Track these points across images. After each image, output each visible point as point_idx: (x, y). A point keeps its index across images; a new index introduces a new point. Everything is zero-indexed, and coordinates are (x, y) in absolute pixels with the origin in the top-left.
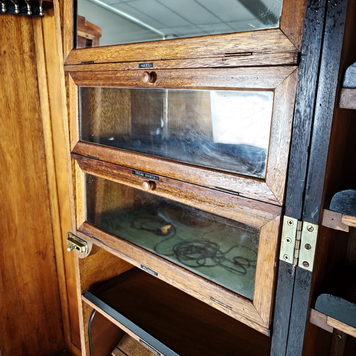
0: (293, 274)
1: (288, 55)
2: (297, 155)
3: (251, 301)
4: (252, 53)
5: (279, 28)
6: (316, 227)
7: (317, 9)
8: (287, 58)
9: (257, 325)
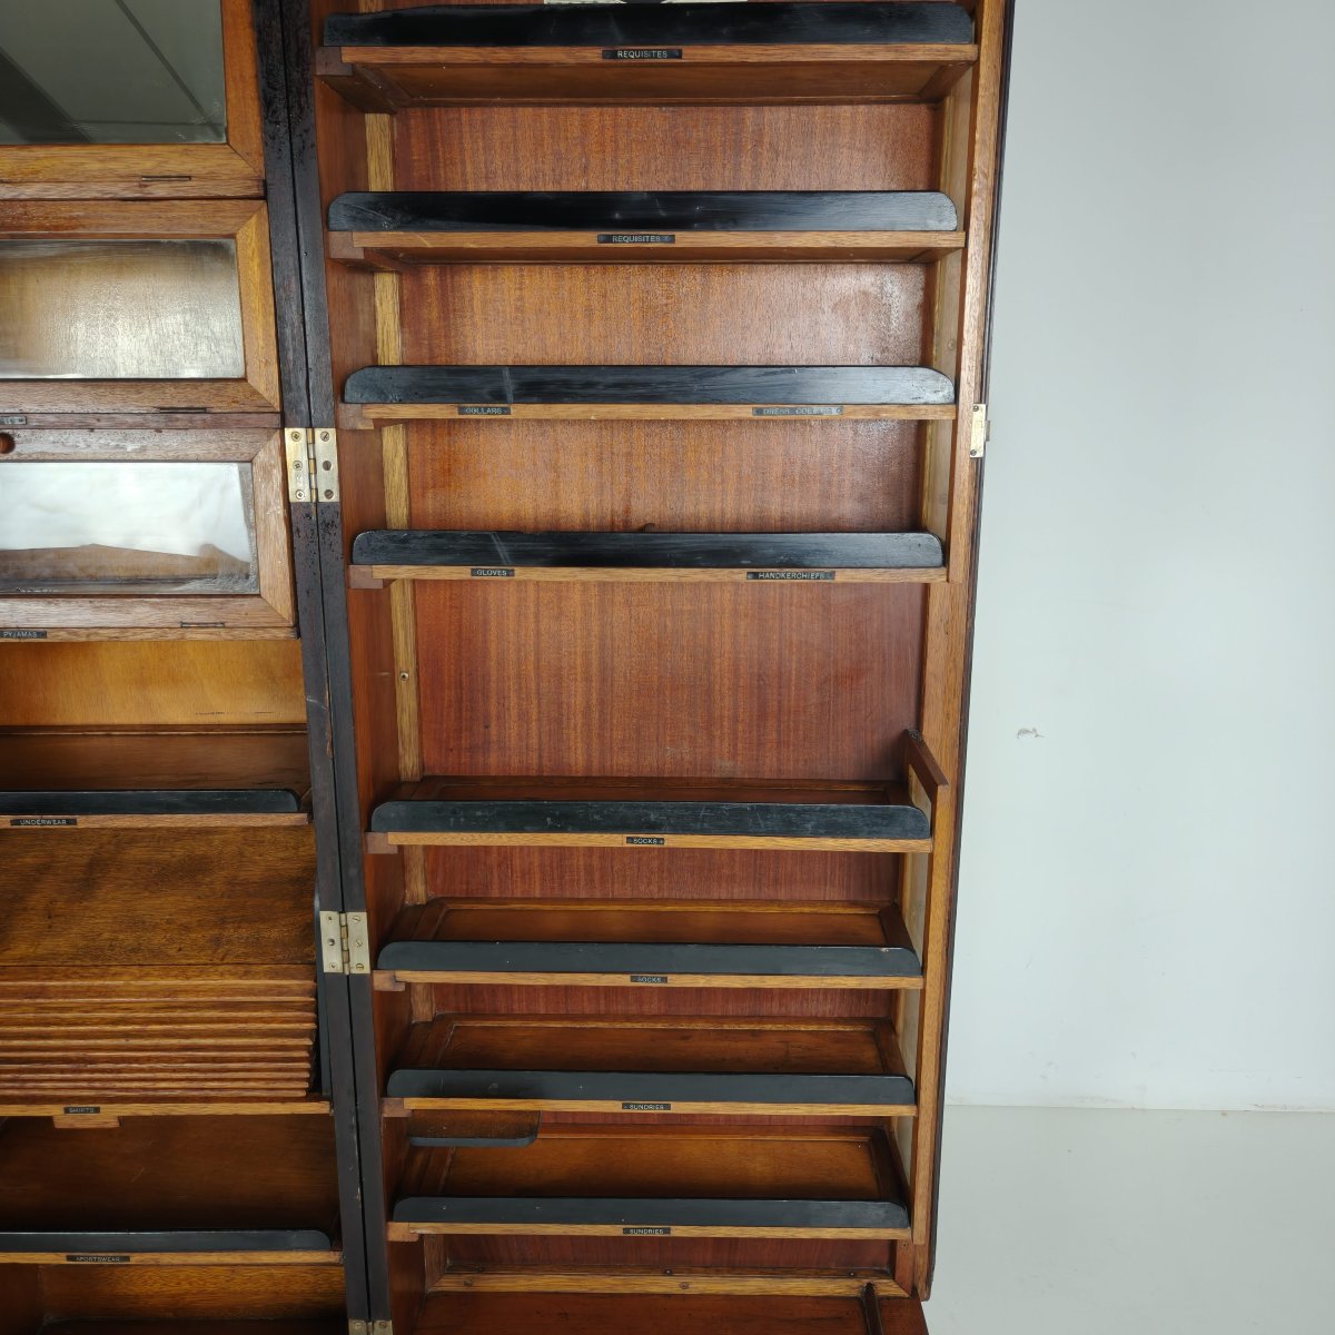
0: (314, 518)
1: (249, 183)
2: (288, 331)
3: (259, 596)
4: (190, 177)
5: (228, 143)
6: (332, 432)
7: (277, 123)
8: (249, 187)
9: (273, 630)
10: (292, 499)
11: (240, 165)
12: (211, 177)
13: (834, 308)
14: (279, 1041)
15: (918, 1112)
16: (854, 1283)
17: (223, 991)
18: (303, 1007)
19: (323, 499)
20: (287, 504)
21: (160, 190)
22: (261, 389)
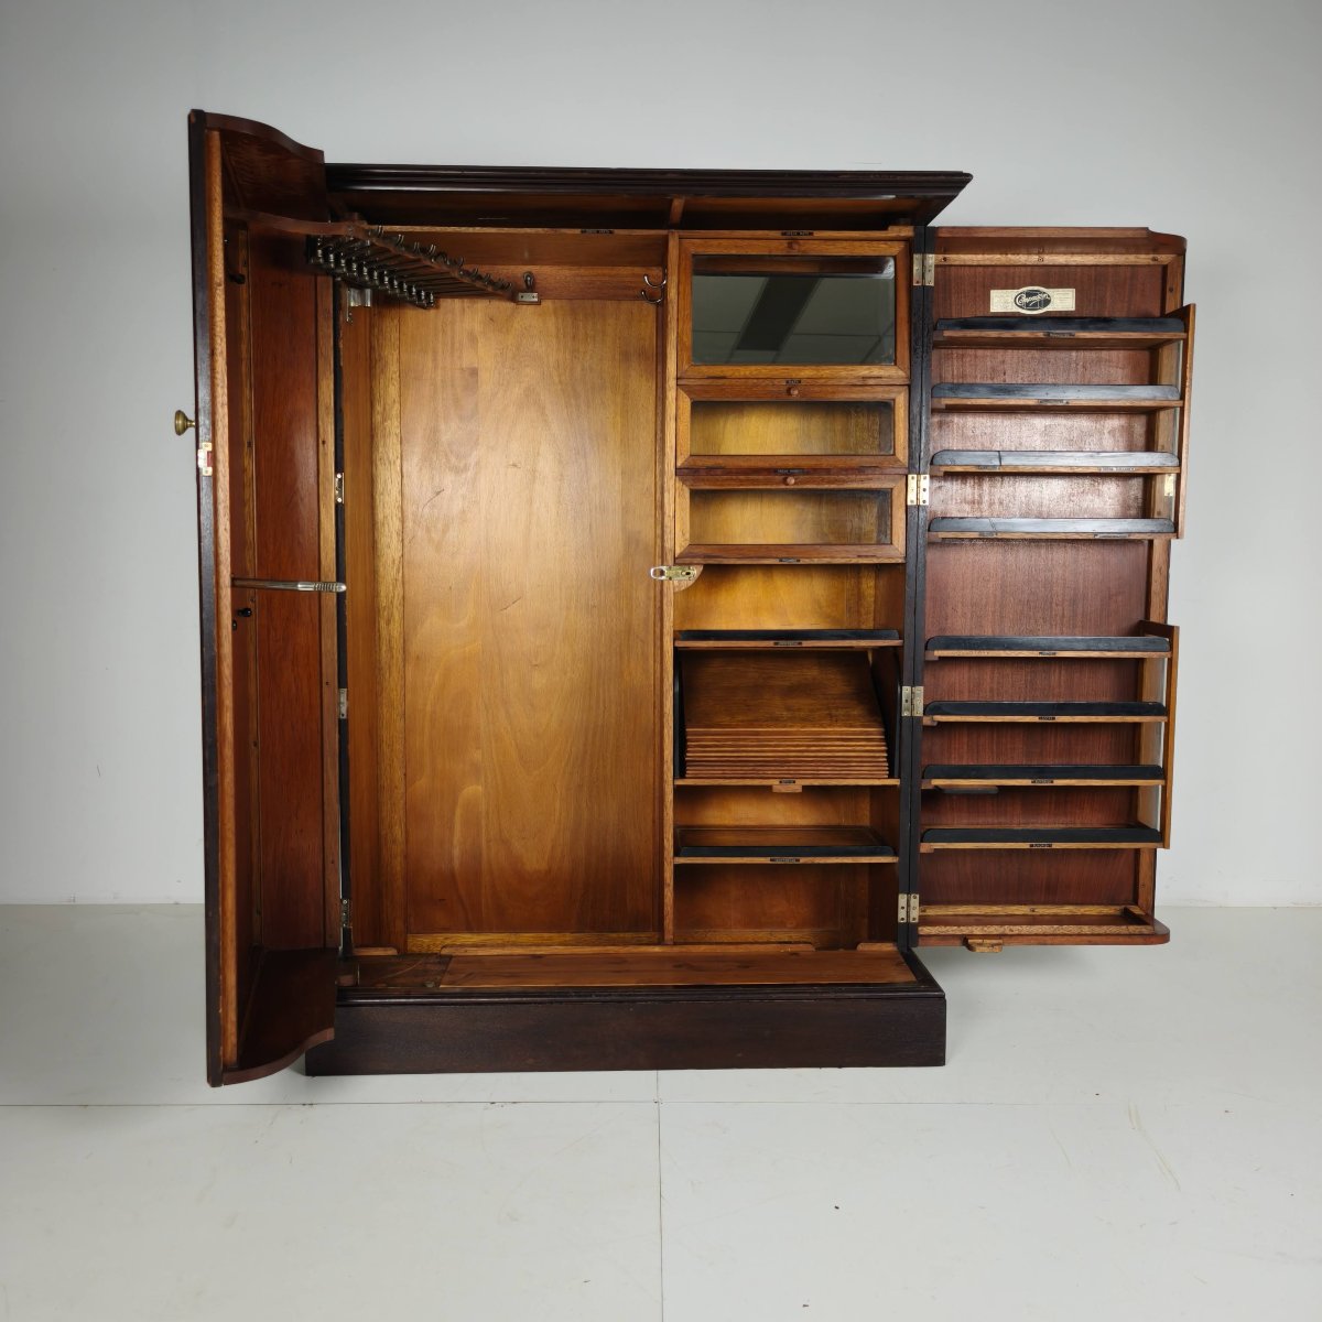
1: (903, 379)
5: (896, 365)
8: (903, 381)
10: (909, 503)
11: (901, 373)
12: (889, 377)
13: (1109, 432)
14: (872, 754)
15: (1166, 783)
16: (1118, 908)
17: (841, 733)
18: (880, 740)
19: (921, 503)
20: (906, 506)
21: (871, 382)
22: (901, 459)
